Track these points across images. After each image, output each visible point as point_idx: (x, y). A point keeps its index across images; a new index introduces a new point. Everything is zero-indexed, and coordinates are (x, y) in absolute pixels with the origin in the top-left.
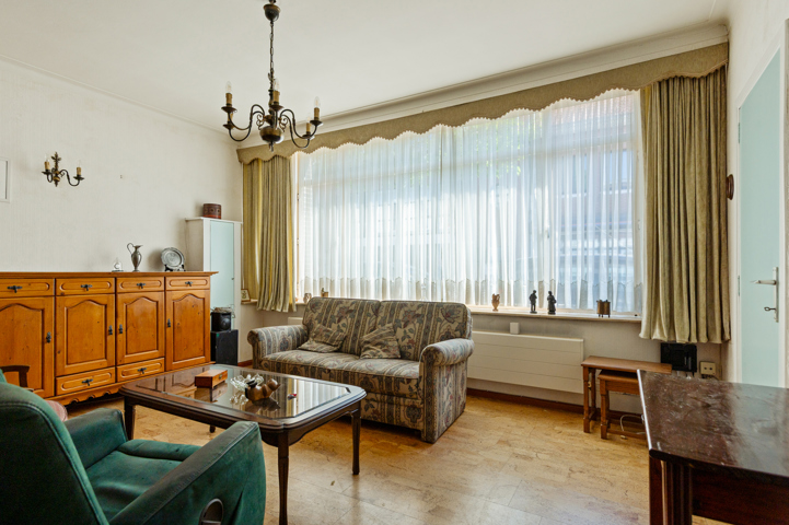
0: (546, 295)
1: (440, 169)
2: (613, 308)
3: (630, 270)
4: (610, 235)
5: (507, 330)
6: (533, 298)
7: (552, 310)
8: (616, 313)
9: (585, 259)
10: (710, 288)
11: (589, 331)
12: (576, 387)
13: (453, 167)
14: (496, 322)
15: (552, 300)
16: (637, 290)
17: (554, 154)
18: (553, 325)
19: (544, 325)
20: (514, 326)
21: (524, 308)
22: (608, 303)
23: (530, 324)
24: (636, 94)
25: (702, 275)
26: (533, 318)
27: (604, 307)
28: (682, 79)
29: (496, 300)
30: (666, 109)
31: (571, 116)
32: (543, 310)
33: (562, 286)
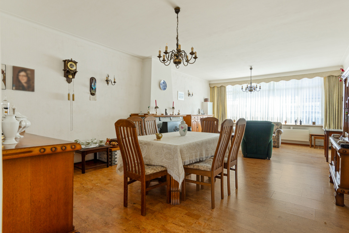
0: (299, 121)
1: (269, 90)
2: (316, 123)
3: (320, 115)
4: (315, 101)
5: (290, 128)
6: (296, 121)
7: (301, 124)
8: (317, 124)
9: (306, 112)
10: (338, 119)
11: (310, 128)
12: (307, 140)
13: (274, 90)
14: (286, 127)
15: (301, 122)
16: (322, 119)
17: (301, 88)
18: (301, 127)
19: (299, 127)
20: (292, 127)
21: (293, 123)
22: (315, 122)
23: (295, 127)
24: (323, 78)
25: (337, 116)
26: (296, 126)
27: (314, 123)
28: (333, 76)
29: (286, 122)
30: (329, 82)
31: (306, 81)
32: (298, 124)
33: (303, 118)
